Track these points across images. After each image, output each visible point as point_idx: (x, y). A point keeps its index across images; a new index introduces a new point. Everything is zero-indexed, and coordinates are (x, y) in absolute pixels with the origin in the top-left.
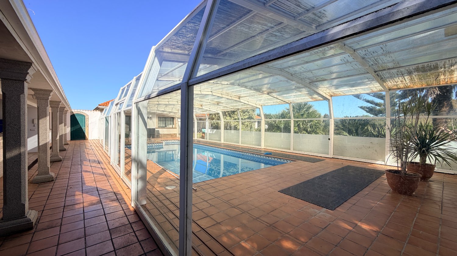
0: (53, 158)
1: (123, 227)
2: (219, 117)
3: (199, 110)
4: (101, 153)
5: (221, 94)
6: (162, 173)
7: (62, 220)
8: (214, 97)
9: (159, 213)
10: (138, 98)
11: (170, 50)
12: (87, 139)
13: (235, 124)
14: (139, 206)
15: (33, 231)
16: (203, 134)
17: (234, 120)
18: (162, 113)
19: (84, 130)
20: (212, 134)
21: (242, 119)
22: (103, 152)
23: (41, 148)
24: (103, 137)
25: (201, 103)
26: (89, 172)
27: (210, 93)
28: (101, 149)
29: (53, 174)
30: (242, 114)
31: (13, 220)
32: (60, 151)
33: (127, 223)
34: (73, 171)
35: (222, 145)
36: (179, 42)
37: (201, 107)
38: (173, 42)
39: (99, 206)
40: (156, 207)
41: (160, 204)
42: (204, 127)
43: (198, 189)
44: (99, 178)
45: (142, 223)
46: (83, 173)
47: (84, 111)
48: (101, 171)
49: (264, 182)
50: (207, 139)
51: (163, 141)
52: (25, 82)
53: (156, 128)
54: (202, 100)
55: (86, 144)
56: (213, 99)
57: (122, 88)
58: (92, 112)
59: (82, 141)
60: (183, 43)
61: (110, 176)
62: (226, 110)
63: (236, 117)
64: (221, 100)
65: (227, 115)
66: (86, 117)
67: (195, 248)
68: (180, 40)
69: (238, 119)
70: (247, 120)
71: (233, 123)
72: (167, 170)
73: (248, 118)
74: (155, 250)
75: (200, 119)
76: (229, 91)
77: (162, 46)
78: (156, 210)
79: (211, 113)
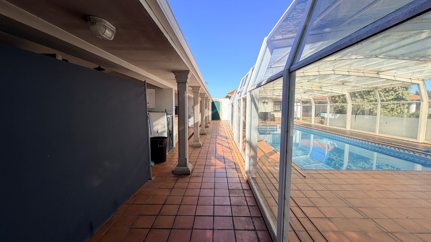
0: (202, 132)
1: (238, 191)
2: (345, 99)
3: (317, 92)
4: (228, 131)
5: (348, 71)
6: (273, 153)
7: (203, 174)
8: (337, 76)
9: (266, 188)
10: (251, 87)
11: (281, 37)
12: (221, 120)
13: (371, 107)
14: (250, 178)
15: (190, 176)
16: (322, 119)
17: (368, 102)
18: (277, 98)
19: (219, 113)
20: (335, 119)
21: (382, 101)
22: (230, 130)
23: (196, 124)
24: (230, 119)
25: (320, 84)
26: (220, 144)
27: (333, 72)
28: (229, 128)
29: (201, 142)
30: (382, 94)
31: (182, 167)
32: (205, 127)
33: (241, 188)
34: (212, 142)
35: (348, 132)
36: (290, 27)
37: (320, 89)
38: (284, 28)
39: (224, 170)
40: (264, 182)
41: (268, 181)
42: (324, 111)
43: (307, 176)
44: (226, 149)
45: (252, 192)
46: (217, 144)
47: (219, 99)
48: (227, 145)
49: (414, 190)
50: (327, 125)
51: (278, 125)
52: (187, 83)
53: (272, 112)
54: (321, 81)
55: (220, 123)
56: (337, 79)
57: (242, 79)
58: (224, 99)
59: (218, 121)
60: (295, 26)
61: (232, 150)
62: (356, 90)
63: (372, 99)
64: (348, 78)
65: (357, 96)
66: (220, 103)
67: (296, 231)
68: (291, 24)
69: (376, 101)
70: (392, 102)
71: (367, 106)
72: (277, 152)
73: (395, 99)
74: (259, 217)
75: (320, 103)
76: (361, 66)
77: (273, 35)
78: (264, 184)
79: (333, 94)
